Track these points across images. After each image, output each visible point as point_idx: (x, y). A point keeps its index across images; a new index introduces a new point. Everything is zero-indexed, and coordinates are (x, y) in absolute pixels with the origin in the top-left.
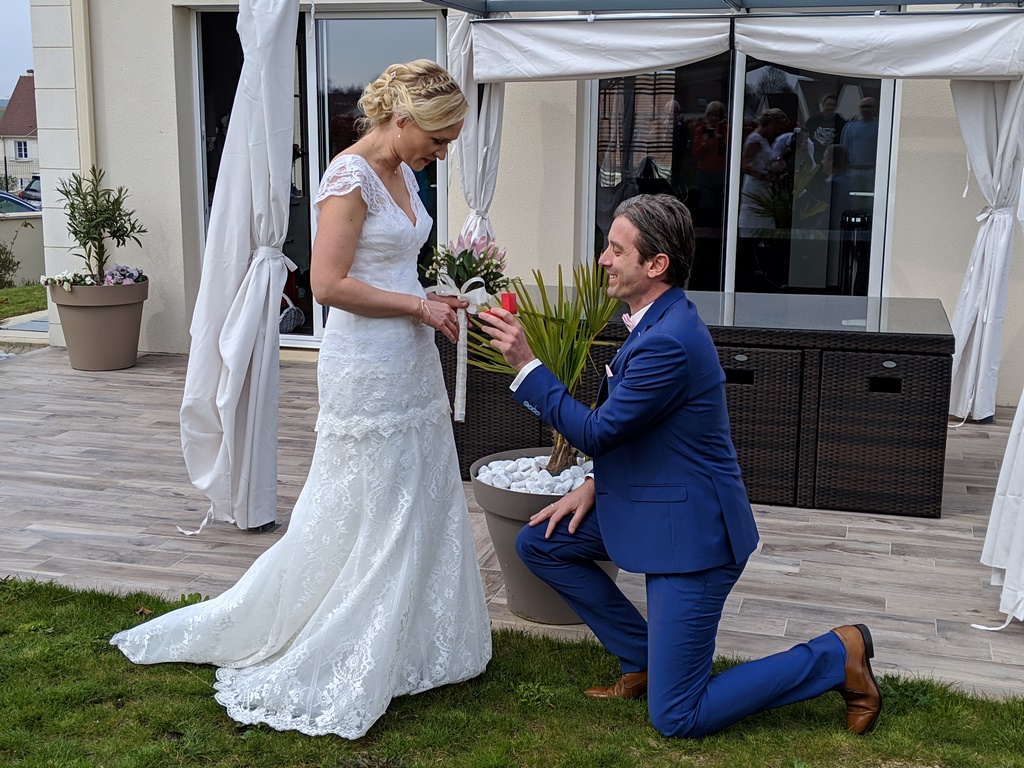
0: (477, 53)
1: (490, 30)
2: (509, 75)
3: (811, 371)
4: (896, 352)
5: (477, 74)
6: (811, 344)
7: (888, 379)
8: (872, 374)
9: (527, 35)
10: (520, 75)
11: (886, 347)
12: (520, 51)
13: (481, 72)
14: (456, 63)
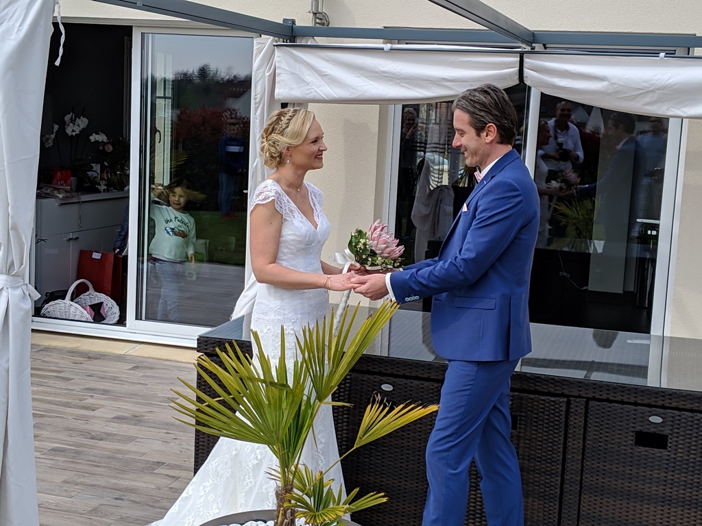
0: (280, 74)
1: (292, 54)
2: (308, 96)
3: (577, 421)
4: (663, 407)
5: (279, 94)
6: (575, 393)
7: (654, 434)
8: (638, 428)
9: (327, 61)
10: (318, 97)
11: (652, 402)
12: (320, 75)
13: (281, 92)
14: (260, 83)
